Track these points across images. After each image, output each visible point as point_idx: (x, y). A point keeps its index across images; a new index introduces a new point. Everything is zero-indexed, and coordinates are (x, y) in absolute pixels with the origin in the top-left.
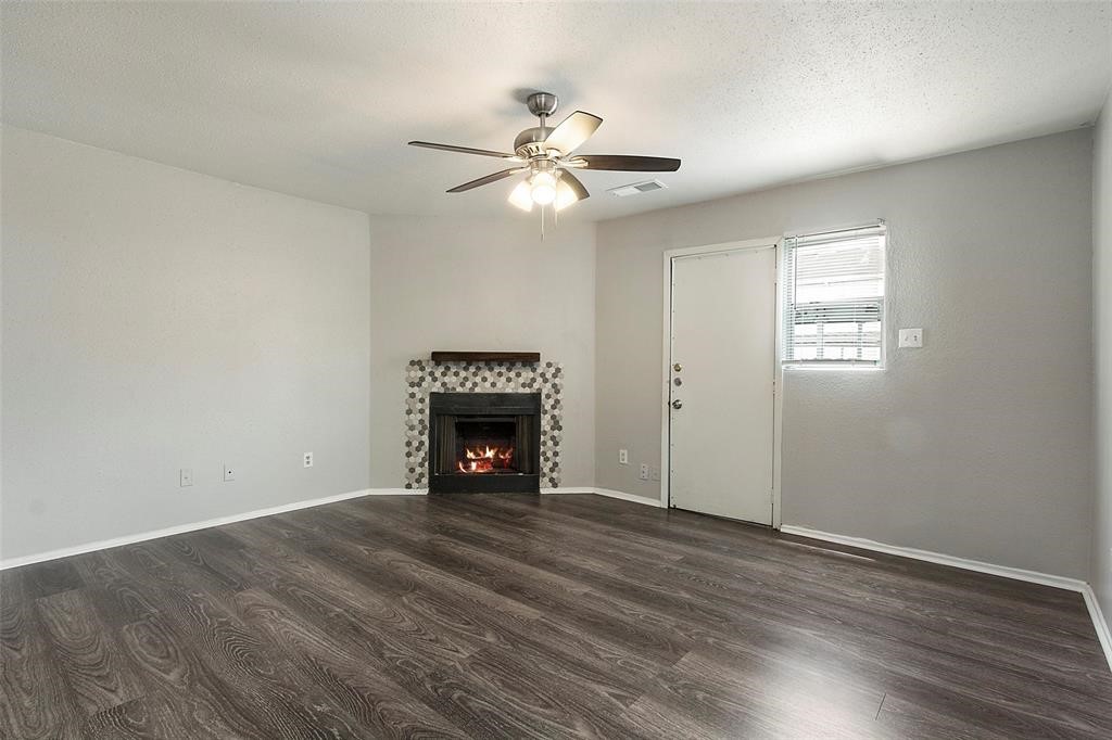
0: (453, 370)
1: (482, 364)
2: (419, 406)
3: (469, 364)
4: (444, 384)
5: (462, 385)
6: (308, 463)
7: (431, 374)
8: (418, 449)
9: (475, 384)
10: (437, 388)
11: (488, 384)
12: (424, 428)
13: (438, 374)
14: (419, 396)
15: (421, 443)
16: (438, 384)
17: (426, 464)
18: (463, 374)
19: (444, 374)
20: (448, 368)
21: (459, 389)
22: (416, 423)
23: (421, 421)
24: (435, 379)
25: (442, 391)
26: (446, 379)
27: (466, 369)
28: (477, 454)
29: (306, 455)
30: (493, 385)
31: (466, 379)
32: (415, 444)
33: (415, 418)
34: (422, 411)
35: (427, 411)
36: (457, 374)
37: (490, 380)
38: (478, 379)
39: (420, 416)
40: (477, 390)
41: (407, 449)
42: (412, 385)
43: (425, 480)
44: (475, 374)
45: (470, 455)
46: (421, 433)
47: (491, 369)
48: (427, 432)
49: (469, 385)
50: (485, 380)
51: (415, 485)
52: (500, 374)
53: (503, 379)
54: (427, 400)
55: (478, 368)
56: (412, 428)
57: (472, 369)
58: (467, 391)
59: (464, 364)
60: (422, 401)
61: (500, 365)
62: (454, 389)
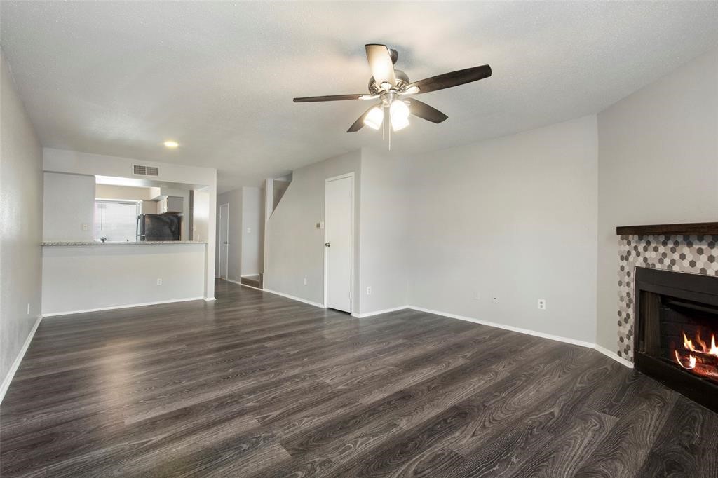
0: (653, 245)
1: (680, 238)
2: (627, 279)
3: (667, 239)
4: (645, 260)
5: (661, 261)
6: (542, 306)
7: (636, 248)
8: (626, 321)
9: (673, 262)
10: (640, 262)
11: (686, 263)
12: (630, 301)
13: (641, 249)
14: (627, 269)
15: (628, 316)
16: (641, 259)
17: (632, 337)
18: (662, 249)
19: (646, 249)
20: (648, 243)
21: (658, 267)
22: (625, 295)
23: (628, 294)
24: (638, 254)
25: (644, 266)
26: (648, 254)
27: (664, 244)
28: (698, 347)
29: (540, 301)
30: (693, 264)
31: (664, 255)
32: (624, 315)
33: (625, 290)
34: (628, 284)
35: (633, 285)
36: (656, 249)
37: (690, 257)
38: (676, 256)
39: (626, 289)
40: (676, 268)
41: (618, 318)
42: (622, 258)
43: (631, 354)
44: (673, 250)
45: (688, 344)
46: (628, 306)
47: (690, 245)
48: (632, 305)
49: (667, 262)
50: (683, 257)
51: (623, 354)
52: (700, 251)
53: (704, 258)
54: (633, 275)
55: (677, 243)
56: (622, 299)
57: (670, 245)
58: (665, 269)
59: (662, 238)
60: (629, 274)
61: (701, 239)
62: (654, 265)
